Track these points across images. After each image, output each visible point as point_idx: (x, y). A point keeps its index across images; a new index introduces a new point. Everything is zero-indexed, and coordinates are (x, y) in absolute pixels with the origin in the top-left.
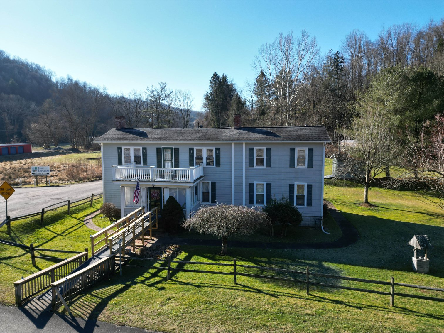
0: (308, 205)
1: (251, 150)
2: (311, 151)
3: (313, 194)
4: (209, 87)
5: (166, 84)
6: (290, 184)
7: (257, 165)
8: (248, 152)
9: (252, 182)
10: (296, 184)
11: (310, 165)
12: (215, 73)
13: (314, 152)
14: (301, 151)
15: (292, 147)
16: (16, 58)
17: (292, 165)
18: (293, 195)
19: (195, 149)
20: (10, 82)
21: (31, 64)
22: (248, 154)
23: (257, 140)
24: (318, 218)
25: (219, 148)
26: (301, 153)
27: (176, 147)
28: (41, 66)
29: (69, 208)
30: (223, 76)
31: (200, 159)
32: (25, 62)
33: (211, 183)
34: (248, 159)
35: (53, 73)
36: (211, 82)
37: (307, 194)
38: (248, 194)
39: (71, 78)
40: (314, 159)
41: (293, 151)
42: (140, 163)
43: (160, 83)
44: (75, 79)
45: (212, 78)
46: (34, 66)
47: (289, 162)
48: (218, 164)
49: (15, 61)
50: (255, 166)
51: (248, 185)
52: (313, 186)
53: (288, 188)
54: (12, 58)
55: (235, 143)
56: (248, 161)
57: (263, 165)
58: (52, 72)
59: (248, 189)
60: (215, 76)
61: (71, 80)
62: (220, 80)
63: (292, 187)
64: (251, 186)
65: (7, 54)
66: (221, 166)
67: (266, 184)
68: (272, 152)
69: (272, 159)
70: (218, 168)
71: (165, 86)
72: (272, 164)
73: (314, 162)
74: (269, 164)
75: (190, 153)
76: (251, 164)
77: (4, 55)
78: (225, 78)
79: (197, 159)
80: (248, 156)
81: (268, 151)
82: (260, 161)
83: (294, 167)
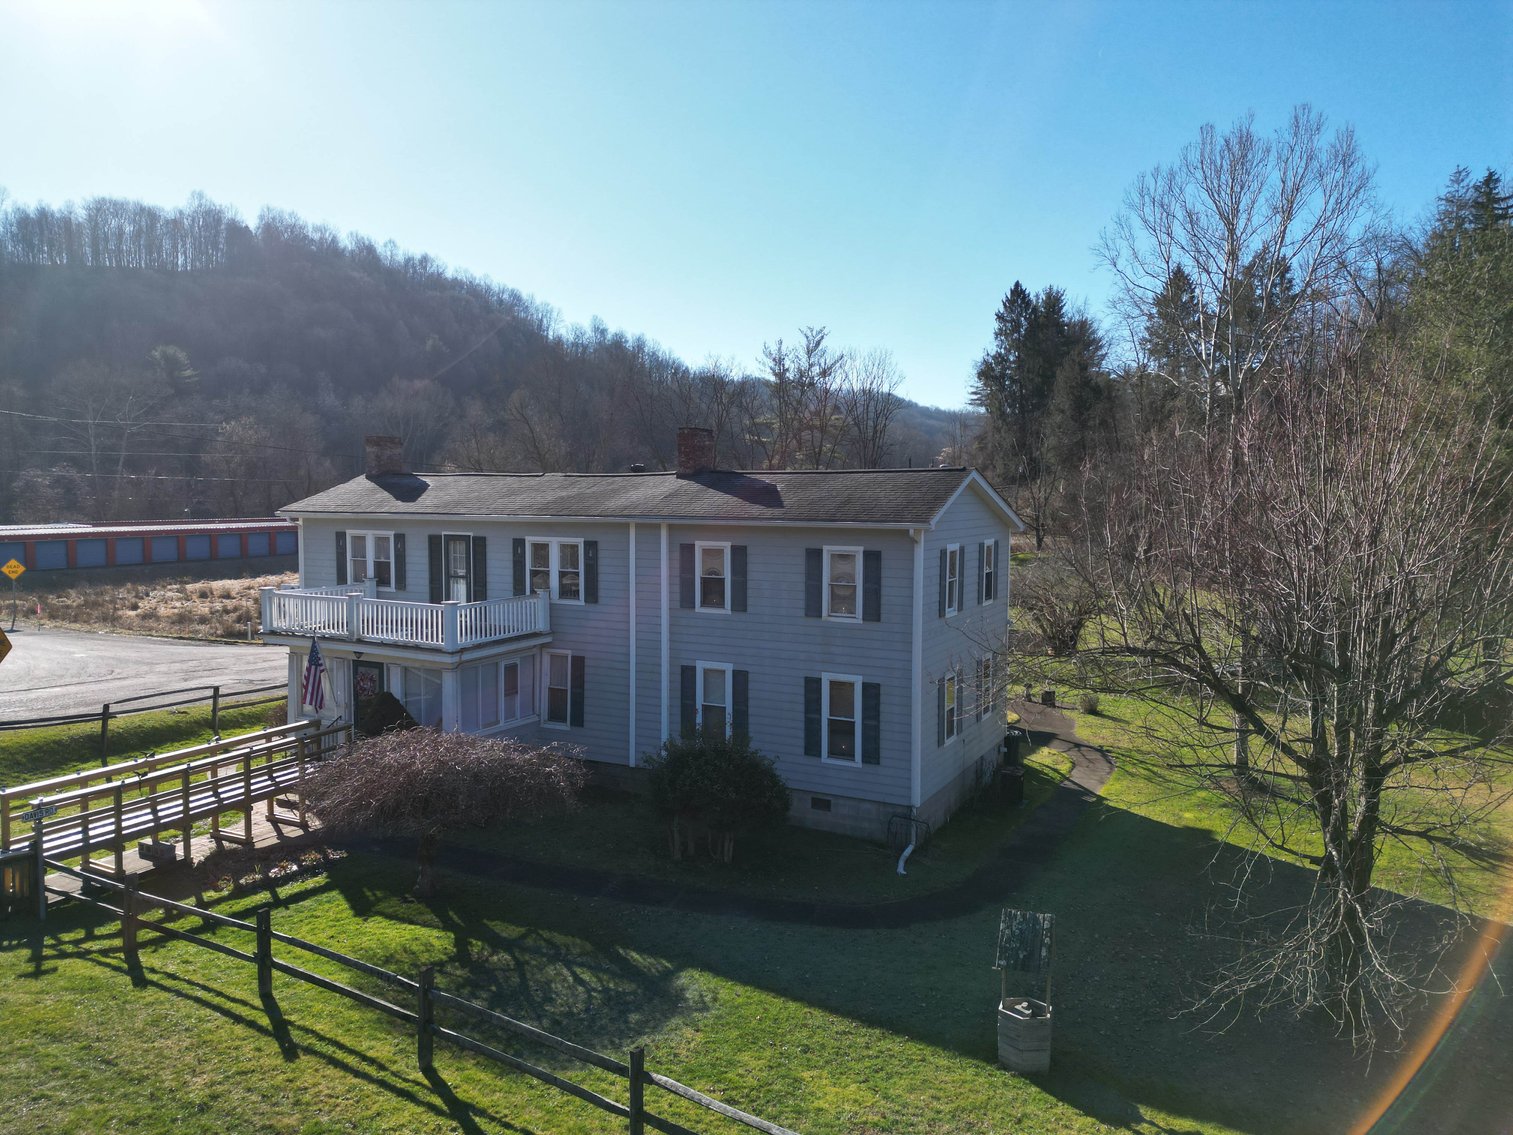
0: (866, 759)
1: (688, 550)
2: (872, 559)
3: (882, 718)
4: (993, 336)
5: (825, 331)
6: (806, 678)
7: (704, 603)
8: (677, 555)
9: (690, 663)
10: (826, 679)
11: (873, 612)
12: (1017, 284)
13: (885, 563)
14: (841, 558)
15: (814, 544)
16: (461, 276)
17: (813, 608)
18: (817, 716)
19: (530, 540)
20: (430, 343)
21: (497, 289)
22: (677, 564)
23: (703, 518)
24: (899, 810)
25: (595, 540)
26: (843, 567)
27: (480, 534)
28: (525, 296)
29: (214, 710)
30: (1049, 295)
31: (541, 575)
32: (482, 283)
33: (573, 657)
34: (677, 581)
35: (555, 314)
36: (1000, 317)
37: (864, 718)
38: (678, 702)
39: (601, 327)
40: (884, 591)
41: (814, 556)
42: (388, 584)
43: (805, 329)
44: (612, 329)
45: (1004, 304)
46: (506, 296)
47: (802, 596)
48: (592, 595)
49: (456, 283)
50: (698, 609)
51: (679, 671)
52: (882, 690)
53: (802, 691)
54: (449, 274)
55: (638, 526)
56: (677, 589)
57: (721, 605)
58: (552, 311)
59: (678, 686)
60: (1018, 296)
61: (603, 332)
62: (1035, 309)
63: (812, 685)
64: (687, 674)
65: (440, 263)
66: (601, 600)
67: (734, 671)
68: (750, 559)
69: (750, 584)
70: (591, 607)
71: (822, 337)
72: (750, 601)
73: (884, 600)
74: (740, 604)
75: (514, 556)
76: (687, 601)
77: (431, 269)
78: (1054, 301)
79: (534, 574)
80: (677, 572)
81: (739, 553)
82: (712, 589)
83: (821, 617)
